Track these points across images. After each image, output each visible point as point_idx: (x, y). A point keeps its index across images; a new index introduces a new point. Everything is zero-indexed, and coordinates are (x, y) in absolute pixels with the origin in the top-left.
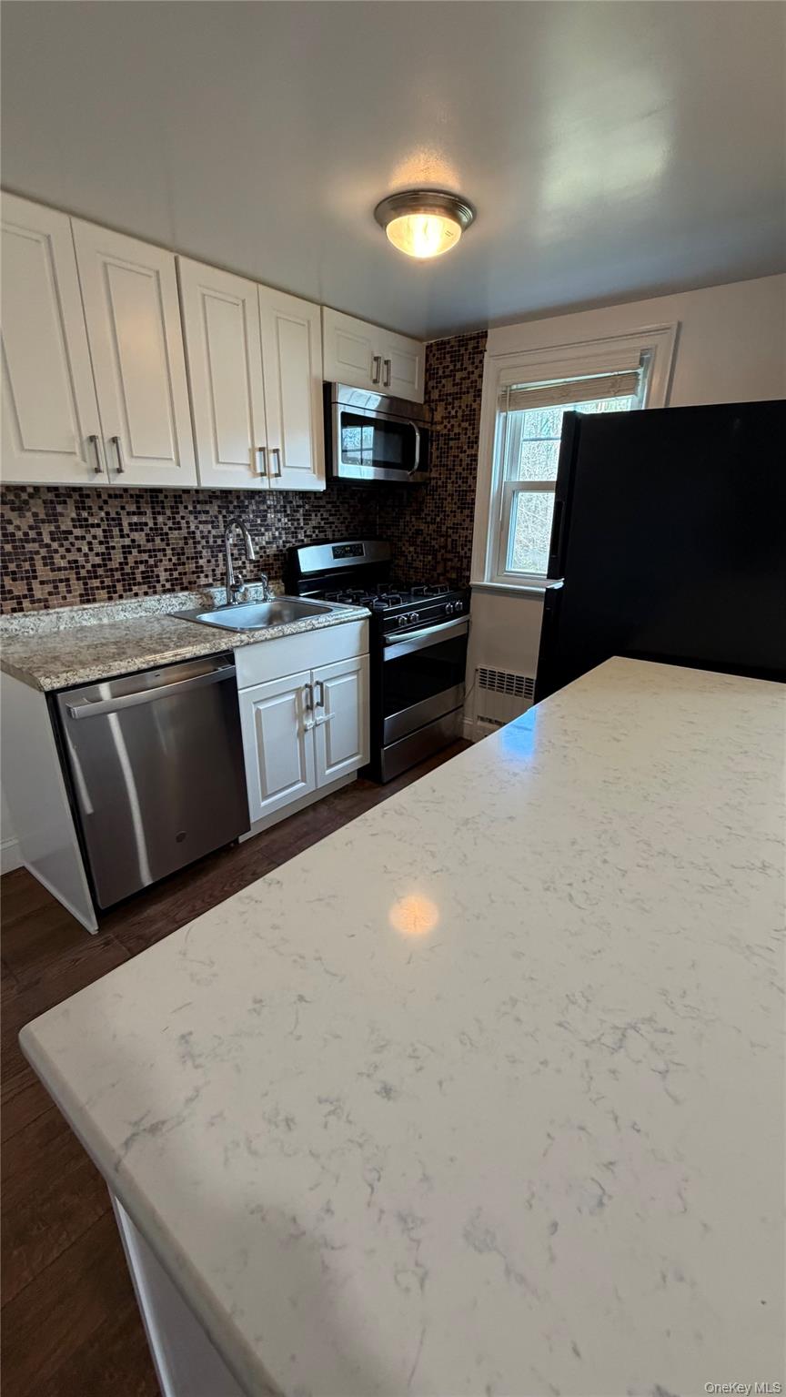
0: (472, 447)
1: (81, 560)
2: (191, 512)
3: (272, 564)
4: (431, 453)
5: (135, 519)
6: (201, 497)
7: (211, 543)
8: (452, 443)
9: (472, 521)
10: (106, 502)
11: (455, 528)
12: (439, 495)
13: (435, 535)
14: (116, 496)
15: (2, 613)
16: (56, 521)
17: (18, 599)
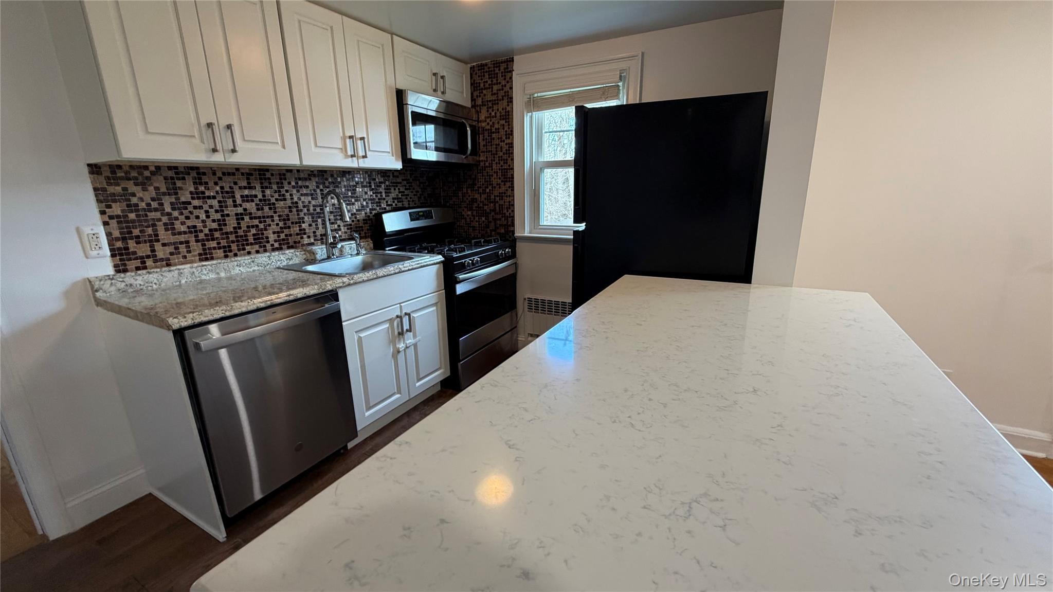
0: (509, 138)
1: (199, 225)
2: (294, 187)
3: (362, 227)
4: (479, 143)
5: (246, 192)
6: (302, 175)
7: (312, 211)
8: (494, 135)
9: (513, 190)
10: (220, 179)
11: (501, 196)
12: (487, 173)
13: (486, 202)
14: (229, 174)
15: (125, 271)
16: (176, 194)
17: (143, 260)
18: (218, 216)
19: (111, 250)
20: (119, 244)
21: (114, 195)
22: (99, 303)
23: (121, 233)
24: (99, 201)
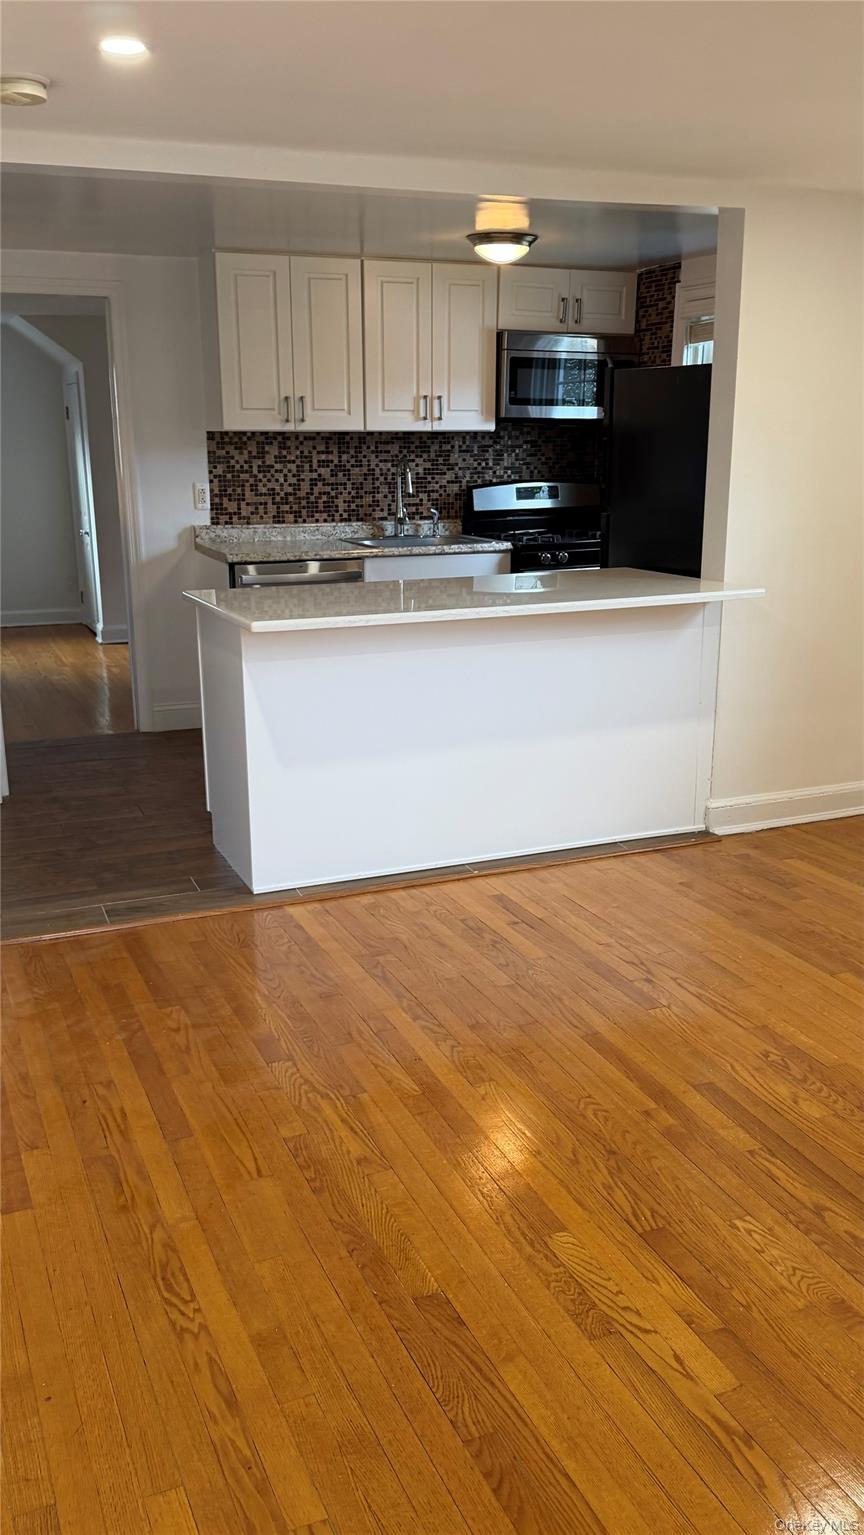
1: (278, 488)
2: (373, 452)
3: (453, 503)
5: (323, 457)
6: (384, 439)
10: (301, 443)
14: (310, 439)
15: (218, 524)
16: (263, 457)
17: (230, 515)
18: (293, 480)
19: (211, 504)
20: (217, 500)
21: (219, 457)
22: (198, 547)
23: (220, 491)
24: (209, 462)
